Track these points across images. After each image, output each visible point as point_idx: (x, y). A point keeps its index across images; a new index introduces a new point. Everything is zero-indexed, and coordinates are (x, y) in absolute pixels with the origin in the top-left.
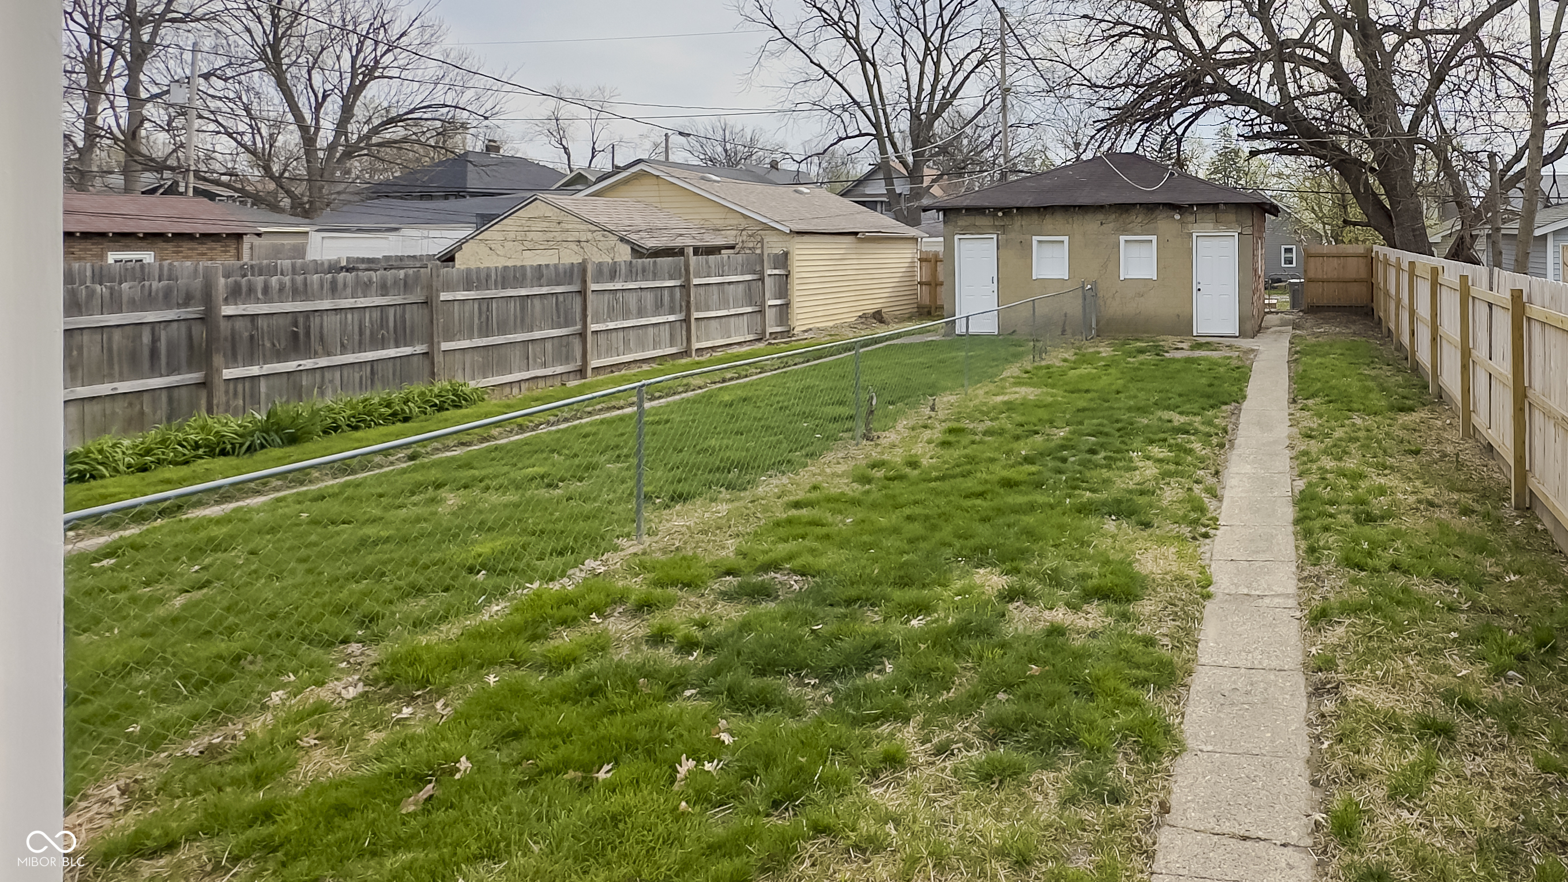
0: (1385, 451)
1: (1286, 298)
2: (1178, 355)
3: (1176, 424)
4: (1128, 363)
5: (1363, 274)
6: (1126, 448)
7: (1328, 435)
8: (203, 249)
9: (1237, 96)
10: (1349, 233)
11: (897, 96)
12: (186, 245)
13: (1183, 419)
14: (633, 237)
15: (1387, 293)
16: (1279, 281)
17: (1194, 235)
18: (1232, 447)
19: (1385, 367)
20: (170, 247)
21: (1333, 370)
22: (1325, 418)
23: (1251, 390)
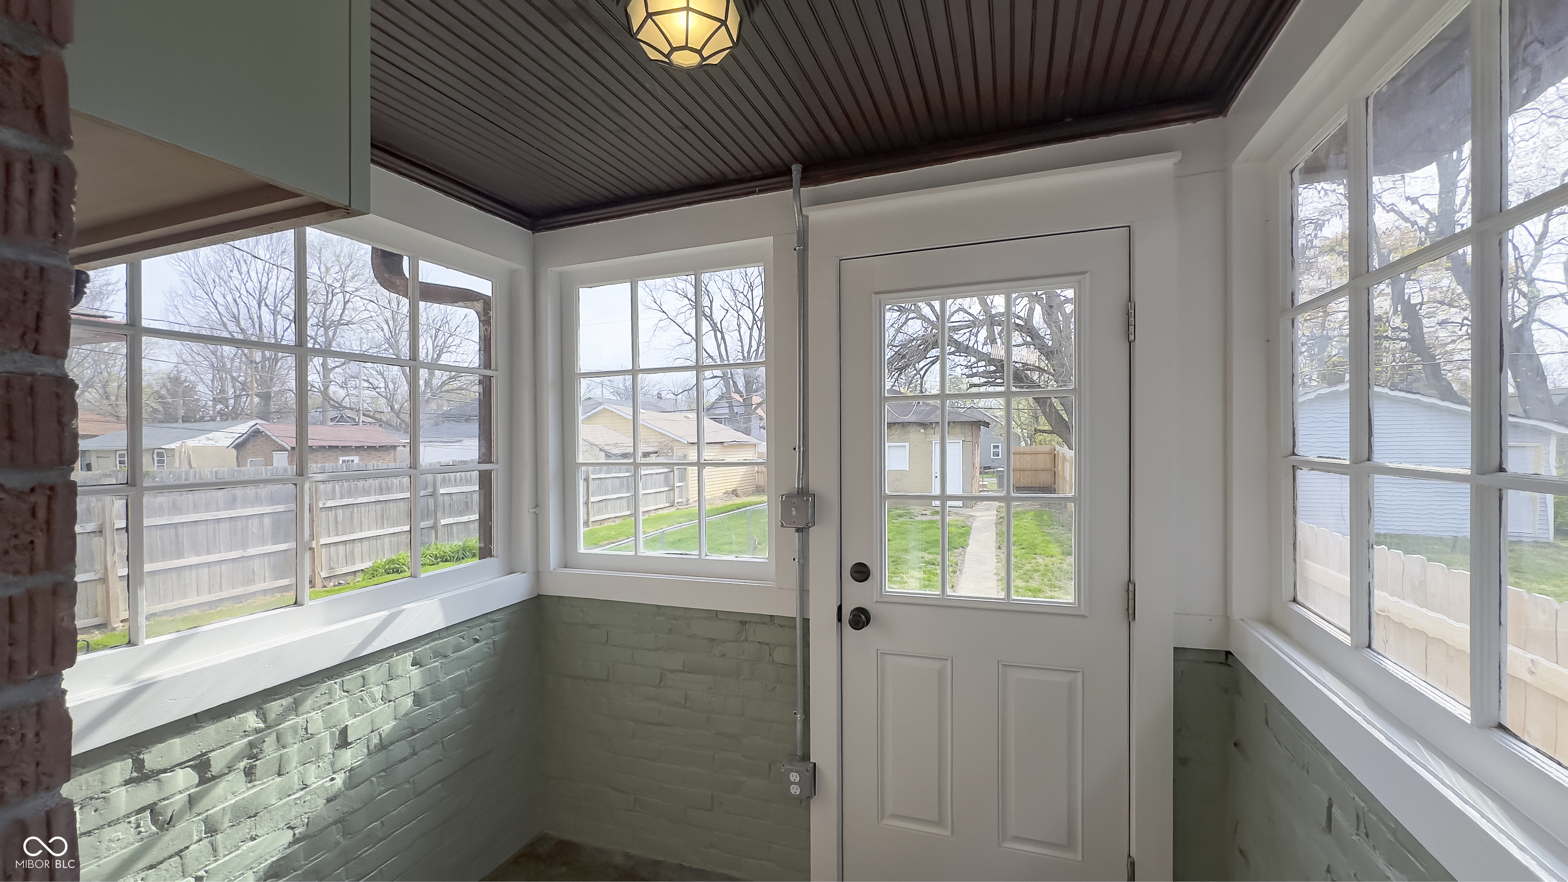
0: (1056, 578)
1: (995, 480)
2: (924, 518)
3: (927, 559)
4: (893, 523)
5: (1049, 465)
6: (899, 571)
7: (1020, 568)
8: (379, 454)
9: (962, 349)
10: (1040, 437)
11: (737, 352)
12: (373, 453)
13: (930, 557)
14: (606, 448)
15: (1064, 479)
16: (989, 468)
17: (933, 442)
18: (961, 573)
19: (1061, 528)
20: (365, 454)
21: (1025, 529)
22: (1019, 558)
23: (971, 541)
